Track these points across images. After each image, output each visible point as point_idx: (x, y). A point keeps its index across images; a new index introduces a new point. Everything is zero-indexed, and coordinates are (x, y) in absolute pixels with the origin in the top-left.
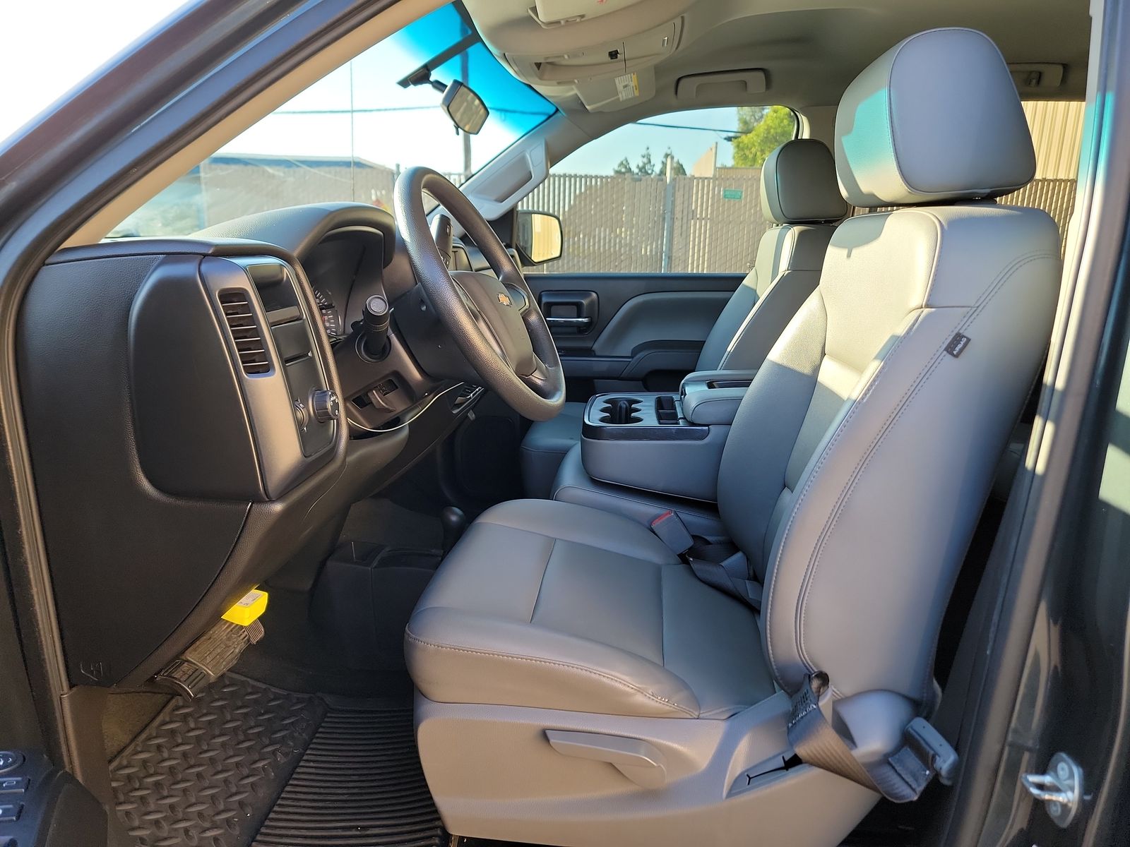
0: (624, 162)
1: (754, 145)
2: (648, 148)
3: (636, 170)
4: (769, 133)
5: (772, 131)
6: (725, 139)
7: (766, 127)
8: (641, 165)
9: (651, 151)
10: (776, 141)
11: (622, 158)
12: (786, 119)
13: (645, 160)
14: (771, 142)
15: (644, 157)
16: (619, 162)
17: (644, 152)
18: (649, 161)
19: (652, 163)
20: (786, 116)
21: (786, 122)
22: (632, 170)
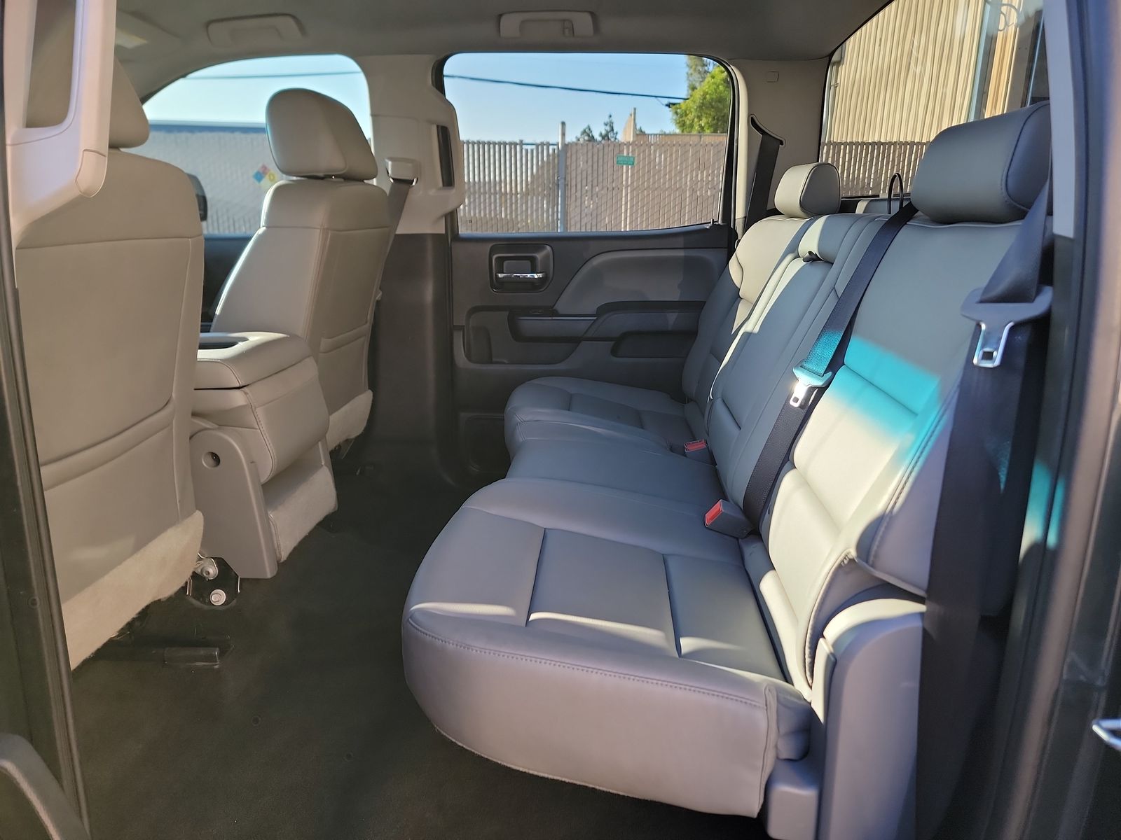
0: (587, 130)
1: (691, 112)
2: (610, 116)
3: (599, 139)
4: (705, 98)
5: (708, 96)
6: (667, 105)
7: (702, 94)
8: (604, 133)
9: (613, 119)
10: (713, 107)
11: (584, 127)
12: (722, 84)
13: (608, 128)
14: (707, 108)
15: (606, 125)
16: (582, 130)
17: (607, 120)
18: (612, 129)
19: (615, 131)
20: (722, 82)
21: (721, 88)
22: (595, 138)
